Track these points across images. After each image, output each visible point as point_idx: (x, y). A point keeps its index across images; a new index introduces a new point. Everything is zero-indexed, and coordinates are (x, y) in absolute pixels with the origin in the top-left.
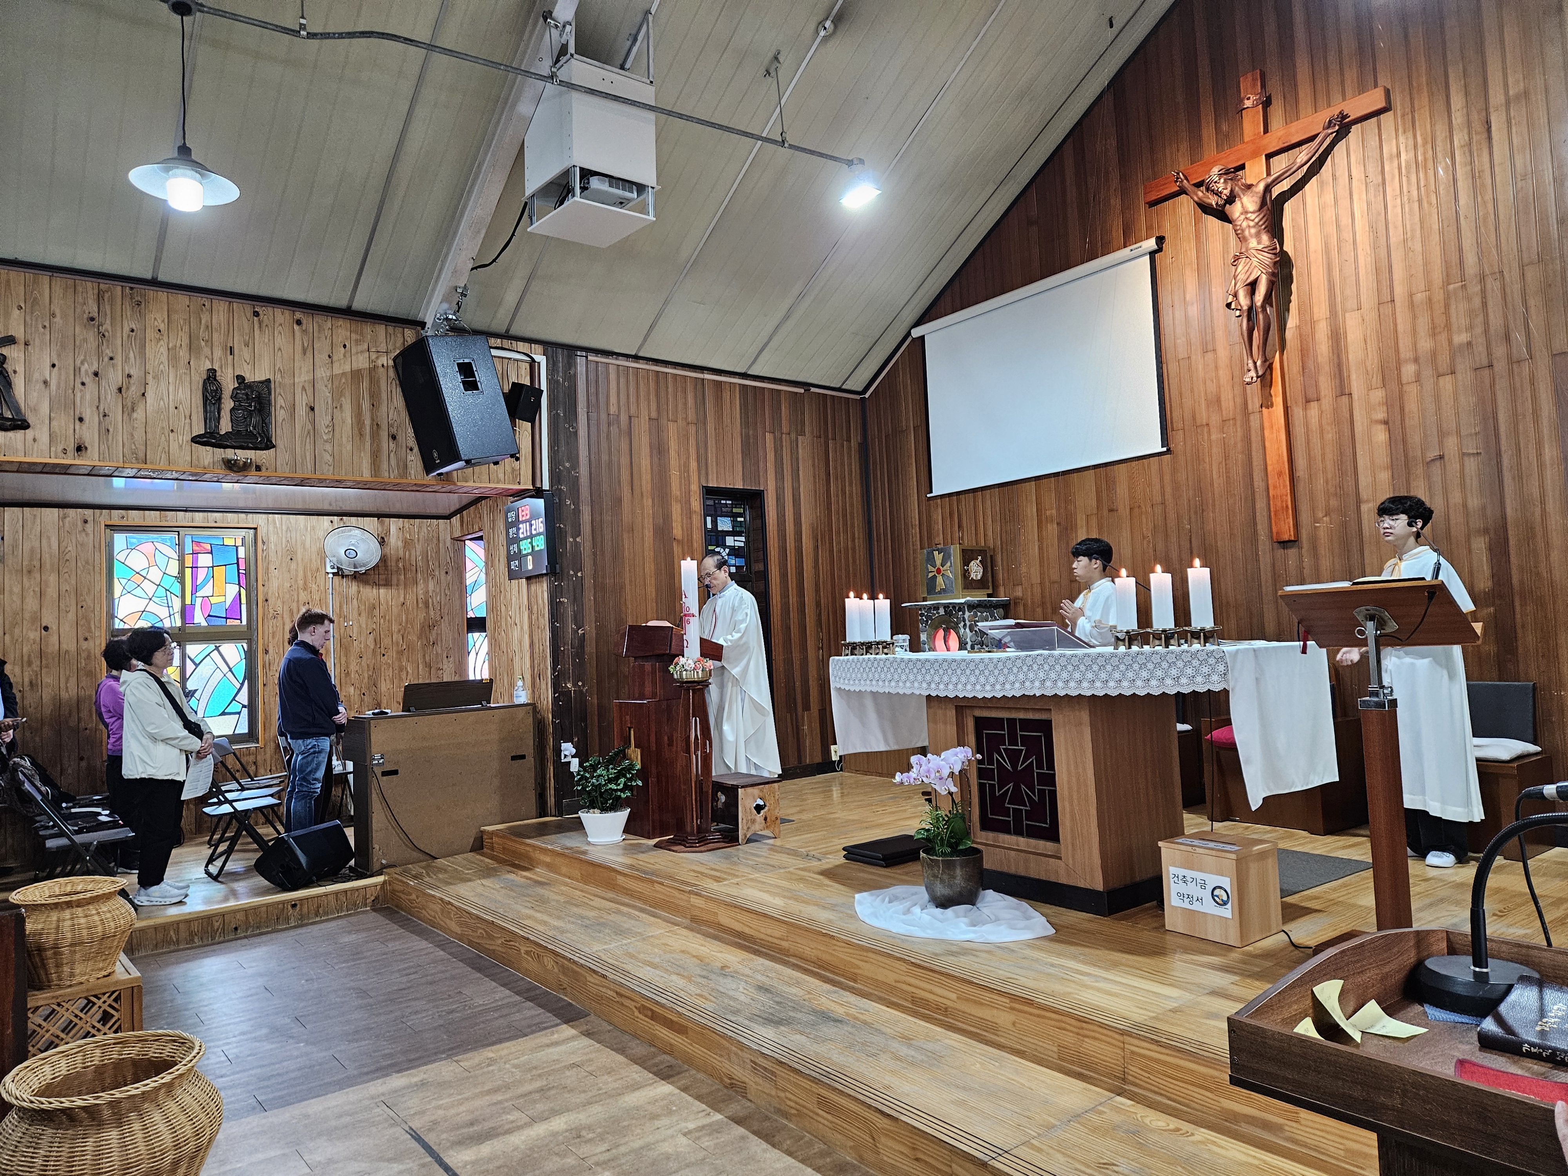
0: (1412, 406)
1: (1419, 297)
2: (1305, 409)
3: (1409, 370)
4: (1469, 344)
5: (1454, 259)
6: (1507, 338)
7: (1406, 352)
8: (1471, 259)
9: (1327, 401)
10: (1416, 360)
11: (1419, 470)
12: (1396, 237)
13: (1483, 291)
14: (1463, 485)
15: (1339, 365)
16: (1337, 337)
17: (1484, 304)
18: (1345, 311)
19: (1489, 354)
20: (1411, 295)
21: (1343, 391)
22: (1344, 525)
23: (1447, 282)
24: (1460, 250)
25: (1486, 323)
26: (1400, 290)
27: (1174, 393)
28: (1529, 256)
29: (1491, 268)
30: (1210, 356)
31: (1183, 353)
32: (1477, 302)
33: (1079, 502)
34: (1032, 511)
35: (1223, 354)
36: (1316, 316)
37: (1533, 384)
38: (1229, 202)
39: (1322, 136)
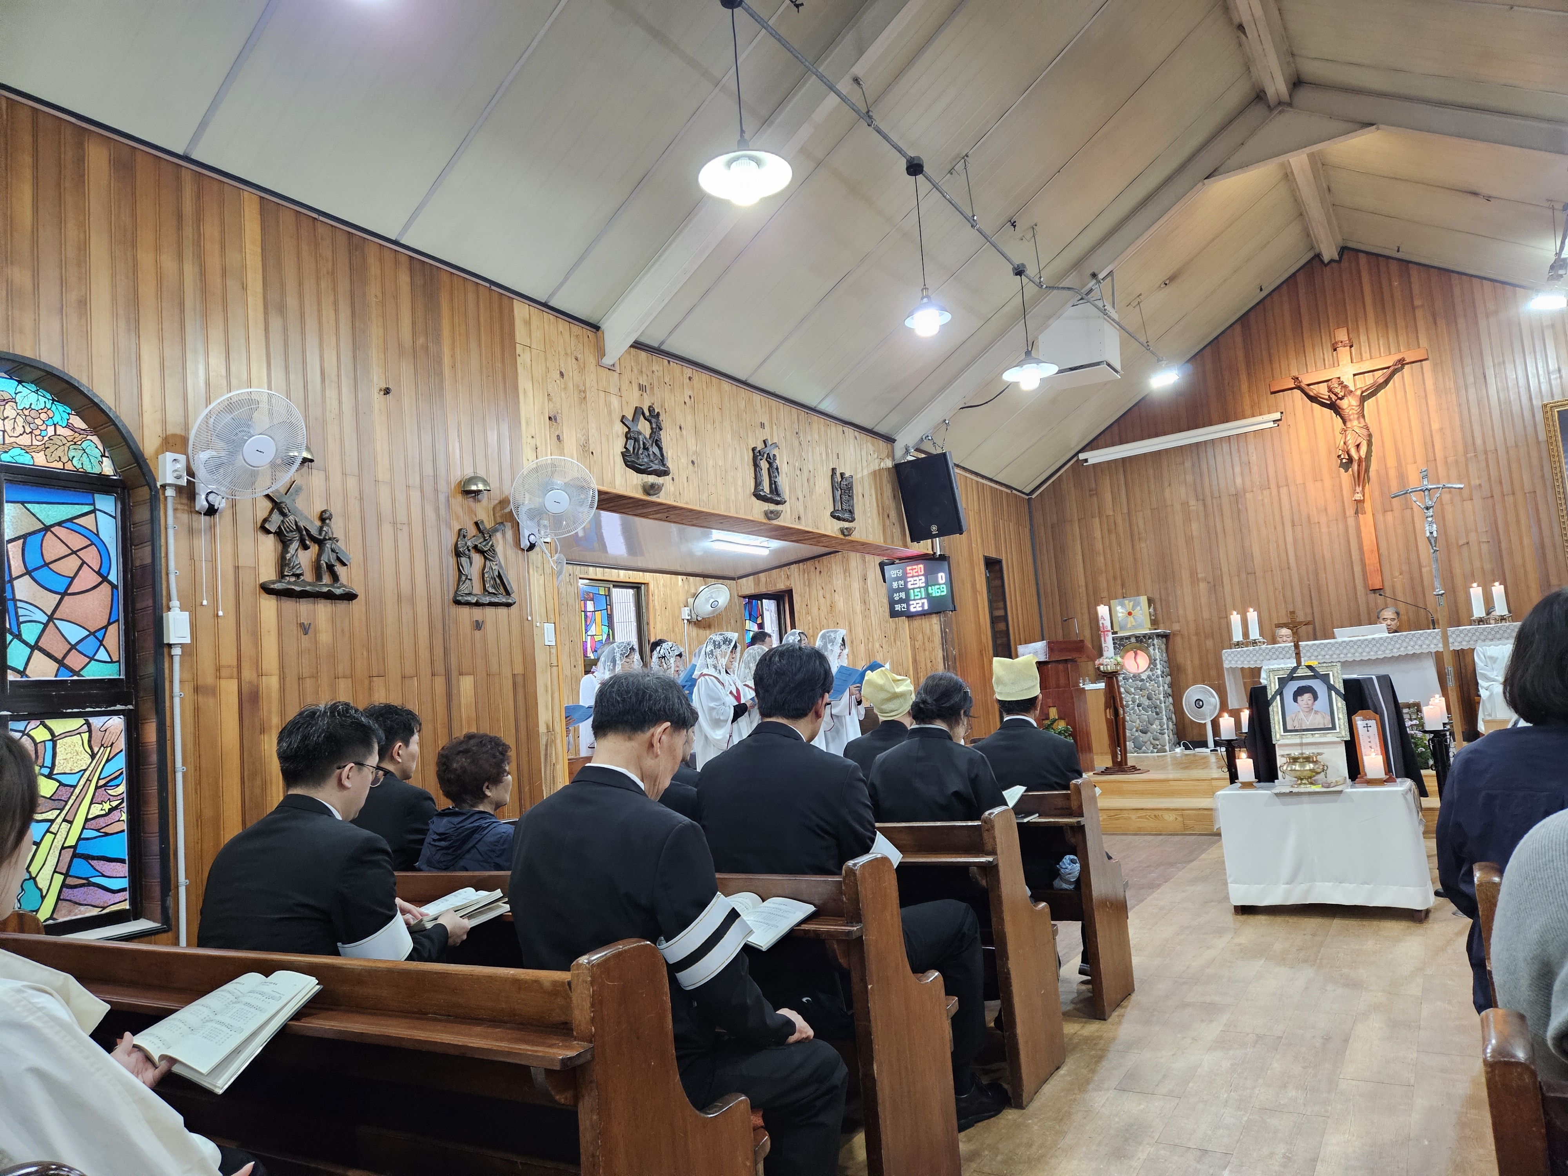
0: (1448, 516)
1: (1451, 459)
2: (1384, 515)
4: (1480, 485)
5: (1470, 440)
6: (1501, 483)
8: (1479, 442)
9: (1397, 512)
11: (1454, 550)
12: (1435, 426)
13: (1487, 459)
14: (1480, 557)
16: (1402, 476)
17: (1488, 466)
18: (1406, 464)
19: (1491, 491)
20: (1446, 458)
21: (1407, 506)
22: (1412, 579)
23: (1466, 452)
24: (1473, 437)
25: (1489, 475)
26: (1439, 455)
27: (1294, 504)
28: (1511, 442)
29: (1490, 446)
30: (1319, 484)
31: (1299, 481)
32: (1483, 464)
33: (1225, 569)
34: (1185, 574)
35: (1328, 482)
36: (1389, 465)
37: (1515, 506)
38: (1341, 399)
39: (1391, 369)
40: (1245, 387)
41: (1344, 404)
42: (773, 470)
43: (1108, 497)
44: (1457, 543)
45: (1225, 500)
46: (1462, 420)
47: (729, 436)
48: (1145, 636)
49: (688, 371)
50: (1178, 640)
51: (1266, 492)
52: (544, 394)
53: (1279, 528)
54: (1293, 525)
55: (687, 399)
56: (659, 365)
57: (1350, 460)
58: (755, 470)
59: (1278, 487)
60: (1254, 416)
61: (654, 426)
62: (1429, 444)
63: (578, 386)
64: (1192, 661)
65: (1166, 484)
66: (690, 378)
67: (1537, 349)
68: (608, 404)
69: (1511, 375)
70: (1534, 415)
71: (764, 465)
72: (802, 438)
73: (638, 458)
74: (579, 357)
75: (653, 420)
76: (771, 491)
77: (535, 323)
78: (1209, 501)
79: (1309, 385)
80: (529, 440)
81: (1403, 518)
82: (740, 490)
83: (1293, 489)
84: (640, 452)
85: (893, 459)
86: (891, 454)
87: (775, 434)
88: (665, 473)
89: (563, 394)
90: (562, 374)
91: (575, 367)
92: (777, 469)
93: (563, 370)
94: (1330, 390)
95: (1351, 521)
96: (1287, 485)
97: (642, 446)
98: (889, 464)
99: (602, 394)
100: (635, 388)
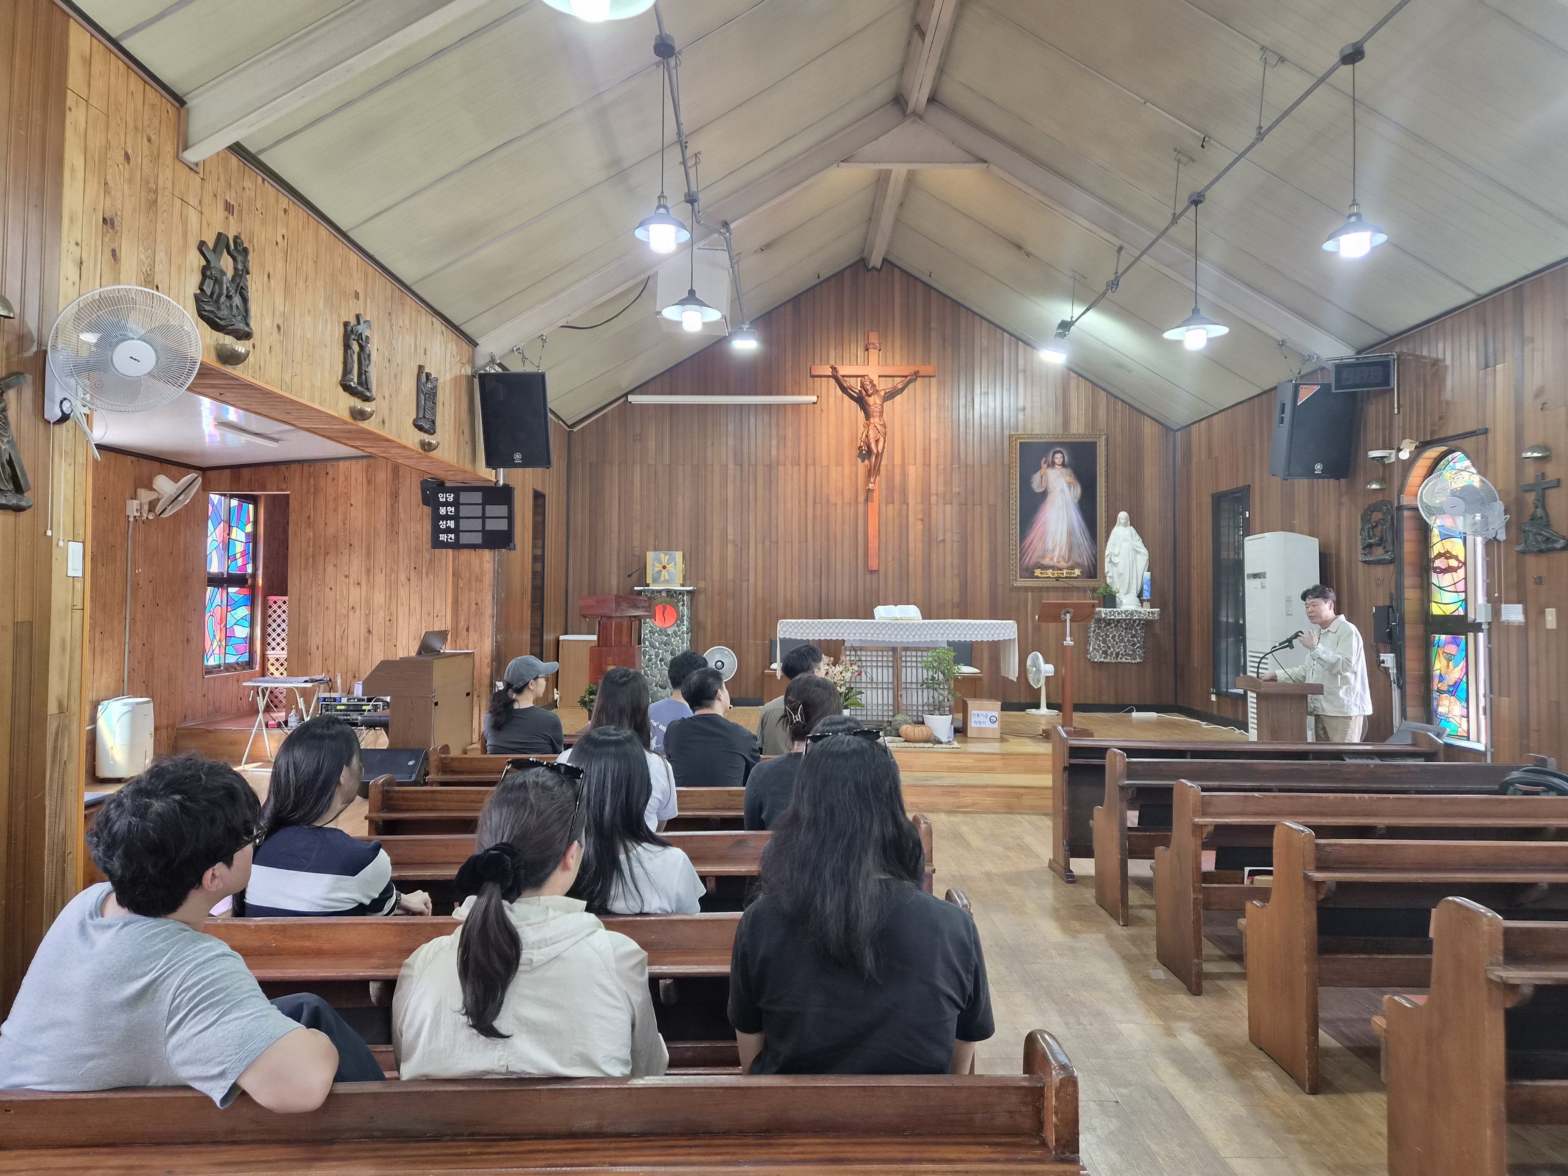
0: (933, 515)
1: (941, 467)
2: (886, 506)
3: (934, 499)
4: (959, 493)
5: (956, 453)
6: (973, 493)
7: (933, 490)
8: (962, 456)
9: (897, 505)
10: (937, 495)
11: (934, 545)
12: (934, 436)
13: (966, 472)
14: (952, 554)
15: (904, 489)
16: (904, 474)
17: (966, 477)
18: (909, 464)
19: (966, 499)
20: (938, 465)
21: (905, 501)
22: (901, 566)
23: (952, 464)
24: (959, 450)
25: (966, 485)
26: (933, 461)
27: (818, 483)
28: (984, 462)
29: (970, 462)
30: (840, 468)
31: (825, 463)
32: (963, 475)
33: (752, 535)
34: (716, 534)
35: (847, 469)
36: (895, 463)
37: (981, 515)
38: (869, 396)
39: (909, 378)
40: (789, 364)
41: (871, 400)
42: (364, 356)
43: (652, 444)
44: (937, 538)
45: (760, 468)
46: (952, 435)
47: (322, 302)
48: (675, 591)
49: (285, 201)
50: (702, 597)
51: (796, 468)
52: (99, 182)
53: (803, 503)
54: (814, 503)
55: (280, 239)
56: (253, 182)
57: (870, 450)
58: (345, 352)
59: (807, 465)
60: (793, 394)
61: (240, 267)
62: (927, 451)
63: (148, 183)
64: (712, 619)
65: (709, 443)
66: (285, 211)
67: (1012, 388)
68: (184, 221)
69: (992, 405)
70: (1003, 442)
71: (355, 347)
72: (393, 321)
73: (219, 309)
74: (153, 137)
75: (240, 258)
76: (360, 383)
77: (98, 65)
78: (746, 466)
79: (843, 376)
80: (73, 247)
81: (900, 510)
82: (326, 375)
83: (818, 469)
84: (223, 299)
85: (473, 367)
86: (472, 361)
87: (368, 310)
88: (247, 336)
89: (126, 188)
90: (127, 157)
91: (146, 152)
92: (369, 356)
93: (130, 151)
94: (862, 386)
95: (861, 507)
96: (814, 465)
97: (225, 292)
98: (468, 371)
99: (178, 203)
100: (221, 206)
